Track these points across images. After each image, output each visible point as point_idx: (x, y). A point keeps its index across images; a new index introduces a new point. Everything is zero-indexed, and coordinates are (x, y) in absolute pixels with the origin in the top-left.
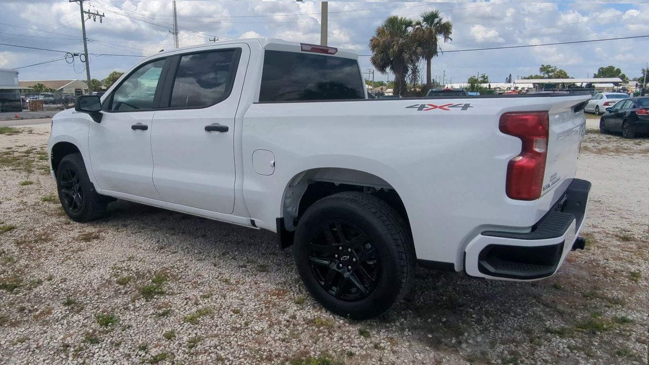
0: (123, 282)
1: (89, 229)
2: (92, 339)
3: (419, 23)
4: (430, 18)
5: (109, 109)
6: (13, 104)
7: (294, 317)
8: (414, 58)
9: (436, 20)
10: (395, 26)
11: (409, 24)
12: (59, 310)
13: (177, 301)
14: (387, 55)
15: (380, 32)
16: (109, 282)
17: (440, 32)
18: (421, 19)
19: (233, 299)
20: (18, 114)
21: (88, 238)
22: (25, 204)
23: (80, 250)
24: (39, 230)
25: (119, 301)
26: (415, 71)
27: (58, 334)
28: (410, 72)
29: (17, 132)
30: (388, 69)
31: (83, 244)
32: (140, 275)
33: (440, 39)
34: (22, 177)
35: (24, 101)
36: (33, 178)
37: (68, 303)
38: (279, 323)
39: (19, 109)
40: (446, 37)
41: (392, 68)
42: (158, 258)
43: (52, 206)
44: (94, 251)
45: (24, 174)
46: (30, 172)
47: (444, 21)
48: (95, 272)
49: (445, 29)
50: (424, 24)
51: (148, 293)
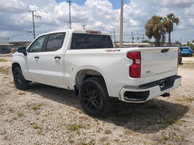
0: (29, 106)
1: (22, 92)
2: (15, 119)
3: (165, 18)
4: (170, 16)
5: (29, 52)
6: (7, 51)
7: (77, 116)
8: (163, 32)
9: (173, 17)
10: (156, 19)
11: (161, 18)
12: (7, 112)
13: (43, 111)
14: (152, 31)
15: (149, 22)
16: (24, 106)
17: (174, 22)
18: (166, 17)
19: (60, 111)
20: (8, 54)
21: (21, 94)
22: (4, 84)
23: (18, 97)
24: (6, 91)
25: (26, 111)
26: (164, 38)
27: (6, 117)
28: (162, 38)
29: (7, 61)
30: (153, 37)
31: (19, 96)
32: (34, 104)
33: (174, 24)
34: (4, 76)
35: (11, 49)
36: (8, 76)
37: (11, 110)
38: (71, 117)
39: (8, 52)
40: (177, 24)
41: (154, 37)
42: (42, 100)
43: (12, 85)
44: (22, 98)
45: (6, 75)
46: (8, 74)
47: (176, 17)
48: (21, 103)
49: (177, 21)
50: (168, 19)
51: (35, 109)
